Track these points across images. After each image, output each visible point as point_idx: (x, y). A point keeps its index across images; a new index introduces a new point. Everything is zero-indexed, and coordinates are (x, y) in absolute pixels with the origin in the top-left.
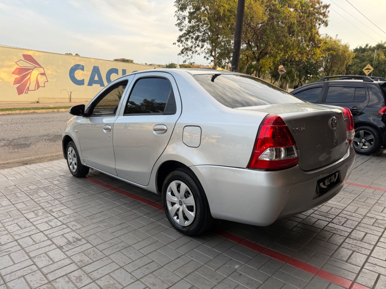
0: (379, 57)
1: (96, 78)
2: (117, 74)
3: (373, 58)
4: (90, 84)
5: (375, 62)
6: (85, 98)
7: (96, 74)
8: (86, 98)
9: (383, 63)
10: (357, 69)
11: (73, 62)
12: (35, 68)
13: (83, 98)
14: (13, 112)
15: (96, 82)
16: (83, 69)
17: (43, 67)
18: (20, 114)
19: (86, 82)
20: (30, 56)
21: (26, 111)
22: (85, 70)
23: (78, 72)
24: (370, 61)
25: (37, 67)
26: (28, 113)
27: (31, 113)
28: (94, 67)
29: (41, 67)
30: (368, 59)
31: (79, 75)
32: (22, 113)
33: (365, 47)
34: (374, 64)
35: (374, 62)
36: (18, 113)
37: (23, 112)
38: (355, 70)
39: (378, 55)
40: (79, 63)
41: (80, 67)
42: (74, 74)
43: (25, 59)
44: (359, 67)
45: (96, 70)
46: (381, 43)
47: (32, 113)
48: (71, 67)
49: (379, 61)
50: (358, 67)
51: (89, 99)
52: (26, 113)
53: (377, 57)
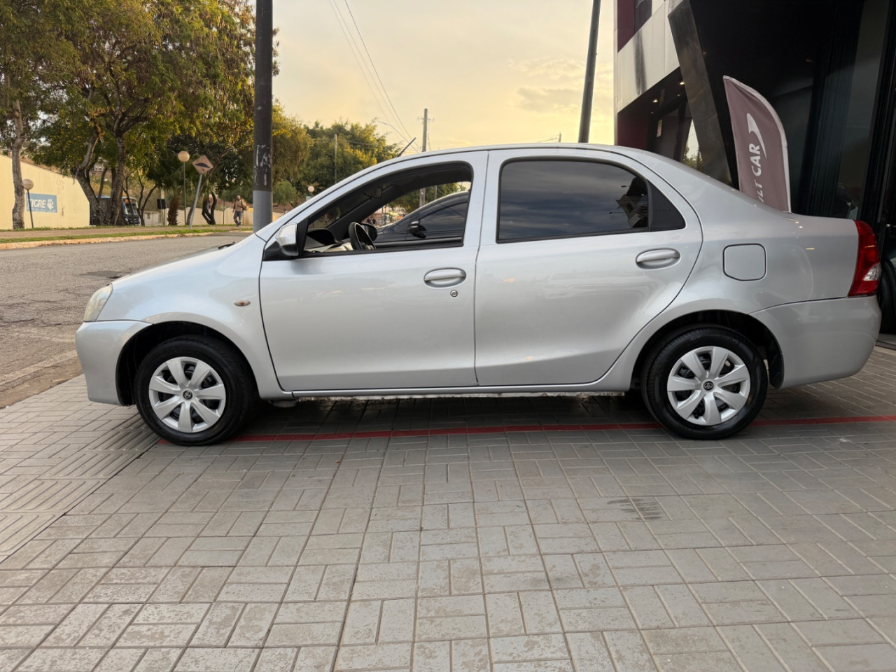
0: (342, 149)
3: (334, 150)
5: (339, 160)
9: (352, 162)
10: (309, 170)
24: (330, 156)
30: (324, 152)
33: (314, 128)
34: (337, 163)
35: (337, 160)
38: (305, 174)
39: (341, 145)
44: (312, 168)
46: (340, 124)
49: (344, 158)
50: (309, 168)
53: (340, 150)
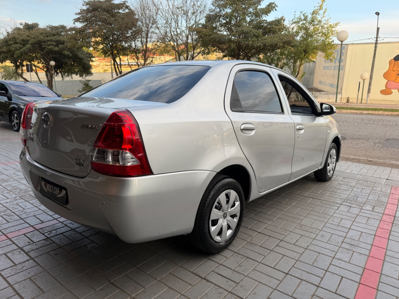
14: (377, 112)
18: (383, 115)
21: (390, 113)
26: (392, 115)
27: (394, 115)
32: (385, 114)
36: (381, 113)
37: (387, 113)
47: (396, 115)
52: (389, 115)
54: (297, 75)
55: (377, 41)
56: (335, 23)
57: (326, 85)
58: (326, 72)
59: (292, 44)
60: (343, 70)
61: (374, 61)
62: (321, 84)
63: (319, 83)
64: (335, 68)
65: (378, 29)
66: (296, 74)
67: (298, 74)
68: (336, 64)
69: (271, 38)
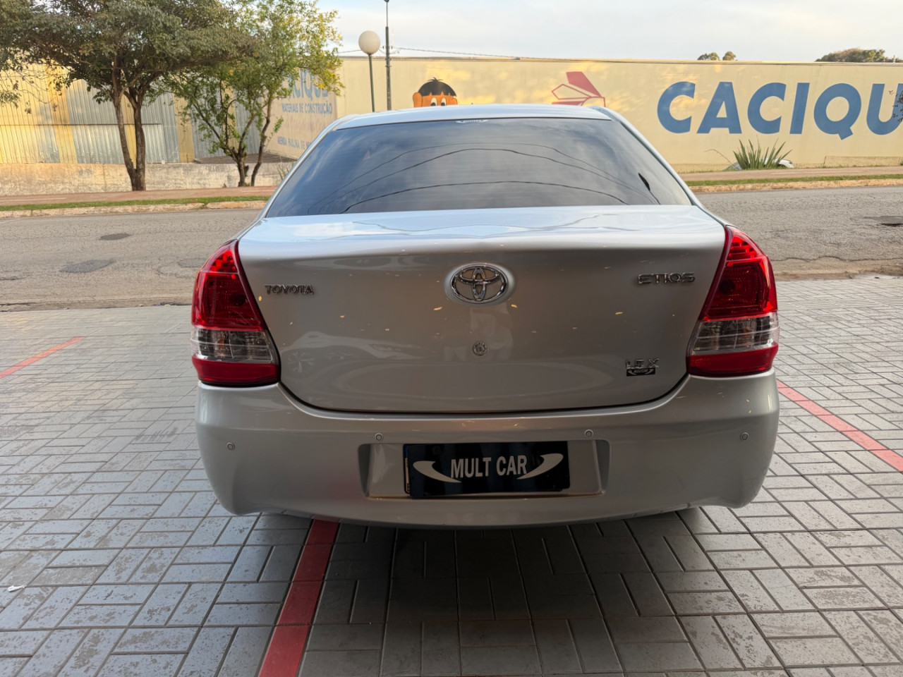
1: (722, 113)
2: (782, 97)
4: (704, 129)
6: (686, 164)
7: (722, 103)
8: (688, 163)
11: (669, 80)
12: (587, 98)
13: (682, 164)
15: (721, 123)
16: (691, 93)
17: (603, 95)
19: (696, 124)
20: (580, 74)
22: (696, 94)
23: (678, 101)
25: (590, 97)
28: (722, 84)
29: (599, 96)
31: (680, 108)
40: (684, 80)
41: (685, 89)
42: (669, 106)
43: (570, 83)
45: (725, 92)
48: (664, 90)
51: (696, 164)
54: (266, 126)
55: (388, 53)
56: (329, 12)
57: (298, 147)
58: (292, 118)
59: (256, 55)
60: (331, 113)
61: (389, 95)
62: (285, 144)
63: (279, 142)
64: (311, 108)
65: (387, 28)
66: (264, 123)
67: (268, 122)
68: (312, 99)
69: (208, 35)
